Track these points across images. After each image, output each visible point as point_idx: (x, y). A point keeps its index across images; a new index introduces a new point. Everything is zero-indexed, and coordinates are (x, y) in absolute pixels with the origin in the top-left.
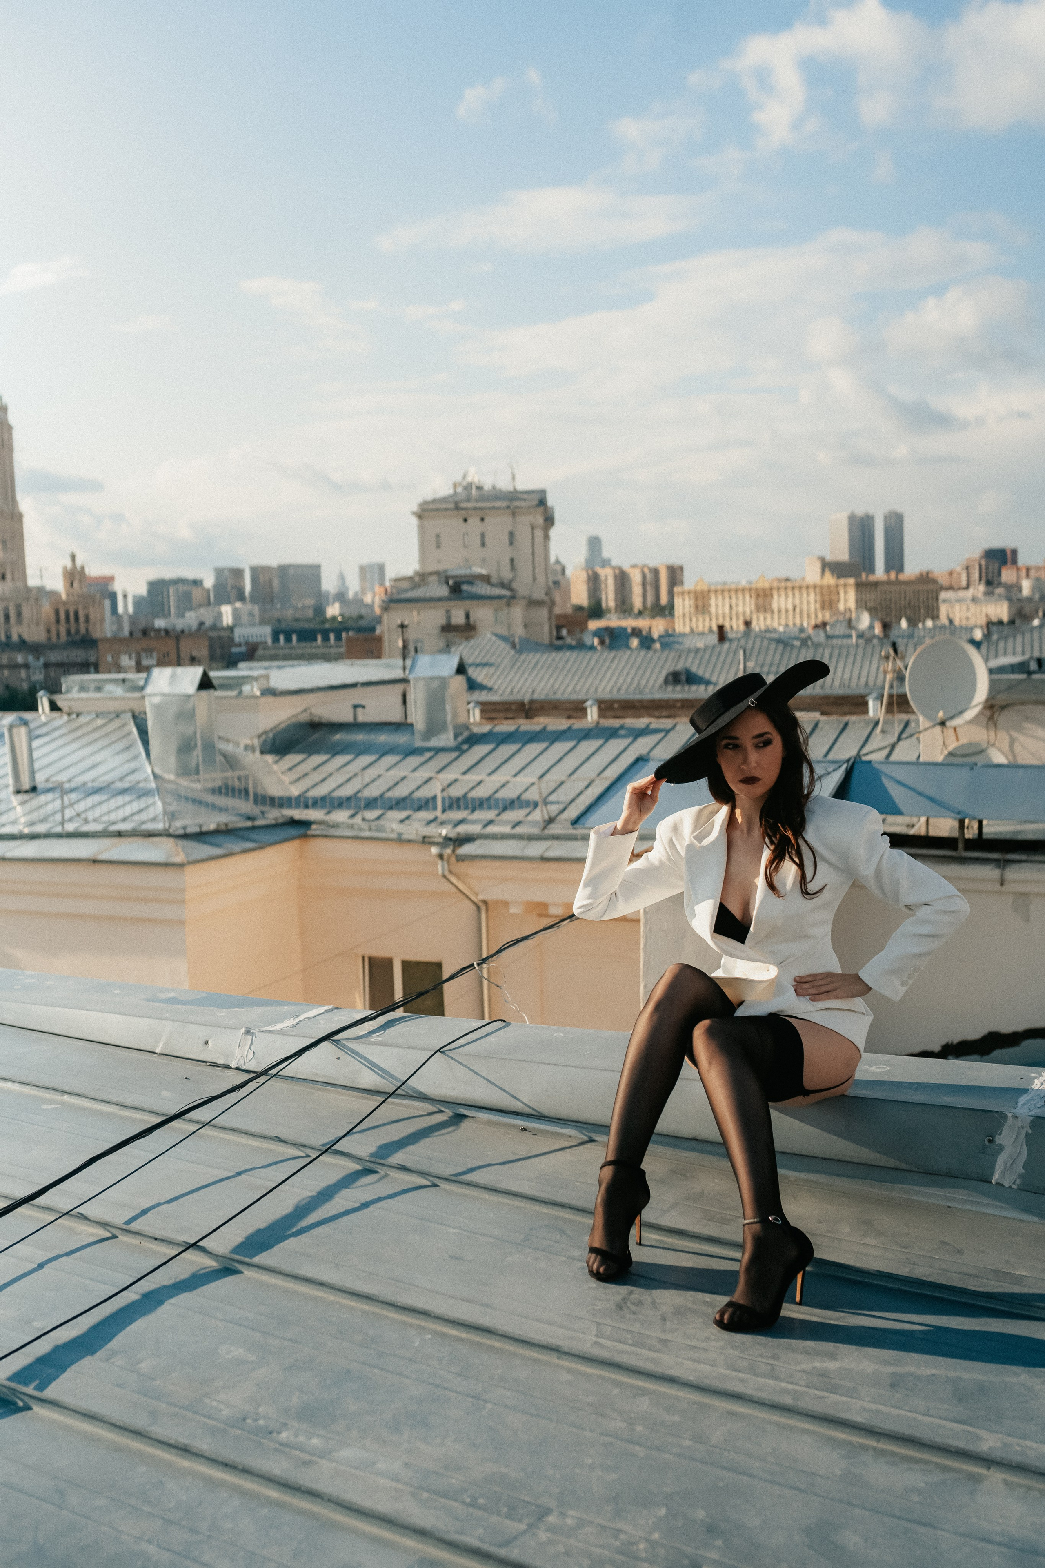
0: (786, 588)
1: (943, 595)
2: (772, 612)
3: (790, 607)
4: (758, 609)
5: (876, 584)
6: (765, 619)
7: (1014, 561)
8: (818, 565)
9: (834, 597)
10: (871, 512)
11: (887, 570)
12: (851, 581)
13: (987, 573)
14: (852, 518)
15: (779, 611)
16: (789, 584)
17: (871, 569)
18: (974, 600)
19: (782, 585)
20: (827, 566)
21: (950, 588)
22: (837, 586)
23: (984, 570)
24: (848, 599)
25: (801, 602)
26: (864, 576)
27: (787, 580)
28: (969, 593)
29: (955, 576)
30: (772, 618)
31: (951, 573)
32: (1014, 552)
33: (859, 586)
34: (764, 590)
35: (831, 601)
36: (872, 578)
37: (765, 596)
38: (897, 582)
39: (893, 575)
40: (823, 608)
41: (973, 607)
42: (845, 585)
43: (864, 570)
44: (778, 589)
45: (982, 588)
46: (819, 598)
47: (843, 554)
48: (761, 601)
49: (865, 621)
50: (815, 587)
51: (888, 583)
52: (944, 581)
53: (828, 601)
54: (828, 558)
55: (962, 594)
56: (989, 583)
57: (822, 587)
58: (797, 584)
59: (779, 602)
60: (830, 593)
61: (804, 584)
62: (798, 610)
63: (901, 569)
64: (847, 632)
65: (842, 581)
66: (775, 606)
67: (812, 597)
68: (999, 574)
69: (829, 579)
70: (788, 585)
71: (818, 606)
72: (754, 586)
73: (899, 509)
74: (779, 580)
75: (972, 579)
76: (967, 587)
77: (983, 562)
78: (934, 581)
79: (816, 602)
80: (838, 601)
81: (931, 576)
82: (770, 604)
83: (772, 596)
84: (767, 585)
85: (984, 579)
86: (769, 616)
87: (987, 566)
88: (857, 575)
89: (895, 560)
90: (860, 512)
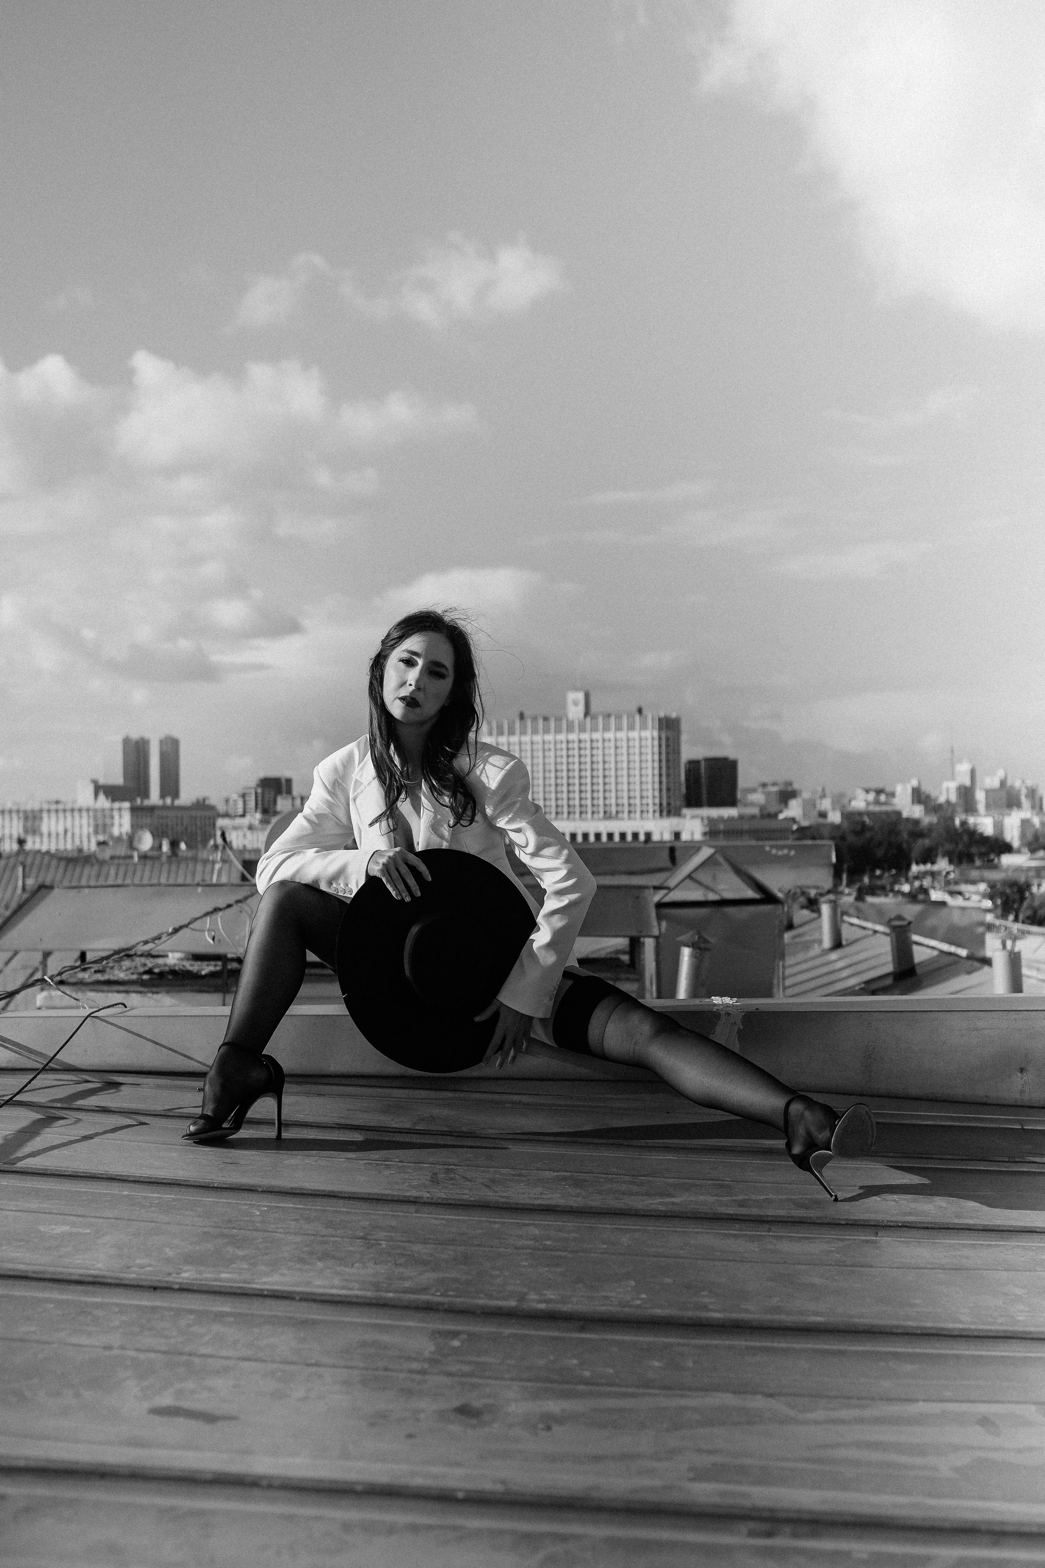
0: (57, 811)
1: (221, 822)
2: (41, 835)
3: (61, 830)
4: (26, 831)
5: (152, 809)
6: (34, 842)
7: (289, 791)
8: (91, 788)
9: (108, 821)
10: (147, 735)
11: (163, 796)
12: (126, 805)
13: (263, 801)
14: (126, 741)
15: (49, 835)
16: (61, 807)
17: (146, 794)
18: (251, 828)
19: (54, 807)
20: (98, 789)
21: (226, 815)
22: (112, 810)
23: (260, 799)
24: (122, 824)
25: (73, 826)
26: (139, 801)
27: (57, 802)
28: (246, 821)
29: (231, 802)
30: (42, 842)
31: (227, 801)
32: (289, 781)
33: (134, 810)
34: (33, 811)
35: (105, 826)
36: (146, 803)
37: (35, 818)
38: (172, 807)
39: (168, 801)
40: (96, 832)
41: (249, 833)
42: (120, 809)
43: (139, 795)
44: (49, 811)
45: (258, 816)
46: (92, 821)
47: (117, 778)
48: (29, 824)
49: (146, 842)
50: (88, 810)
51: (164, 807)
52: (221, 808)
53: (102, 825)
54: (102, 781)
55: (238, 821)
56: (265, 811)
57: (95, 811)
58: (69, 806)
59: (48, 824)
60: (104, 816)
61: (77, 806)
62: (69, 834)
63: (176, 795)
64: (129, 853)
65: (117, 805)
66: (44, 829)
67: (85, 821)
68: (275, 803)
69: (103, 802)
70: (58, 808)
71: (91, 830)
72: (22, 808)
73: (175, 734)
74: (49, 802)
75: (248, 806)
76: (243, 816)
77: (259, 791)
78: (212, 808)
79: (89, 825)
80: (112, 825)
81: (207, 802)
82: (39, 826)
83: (41, 819)
84: (37, 807)
85: (260, 806)
86: (38, 840)
87: (263, 794)
88: (131, 800)
89: (170, 786)
90: (135, 735)
